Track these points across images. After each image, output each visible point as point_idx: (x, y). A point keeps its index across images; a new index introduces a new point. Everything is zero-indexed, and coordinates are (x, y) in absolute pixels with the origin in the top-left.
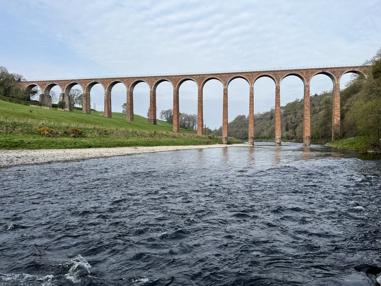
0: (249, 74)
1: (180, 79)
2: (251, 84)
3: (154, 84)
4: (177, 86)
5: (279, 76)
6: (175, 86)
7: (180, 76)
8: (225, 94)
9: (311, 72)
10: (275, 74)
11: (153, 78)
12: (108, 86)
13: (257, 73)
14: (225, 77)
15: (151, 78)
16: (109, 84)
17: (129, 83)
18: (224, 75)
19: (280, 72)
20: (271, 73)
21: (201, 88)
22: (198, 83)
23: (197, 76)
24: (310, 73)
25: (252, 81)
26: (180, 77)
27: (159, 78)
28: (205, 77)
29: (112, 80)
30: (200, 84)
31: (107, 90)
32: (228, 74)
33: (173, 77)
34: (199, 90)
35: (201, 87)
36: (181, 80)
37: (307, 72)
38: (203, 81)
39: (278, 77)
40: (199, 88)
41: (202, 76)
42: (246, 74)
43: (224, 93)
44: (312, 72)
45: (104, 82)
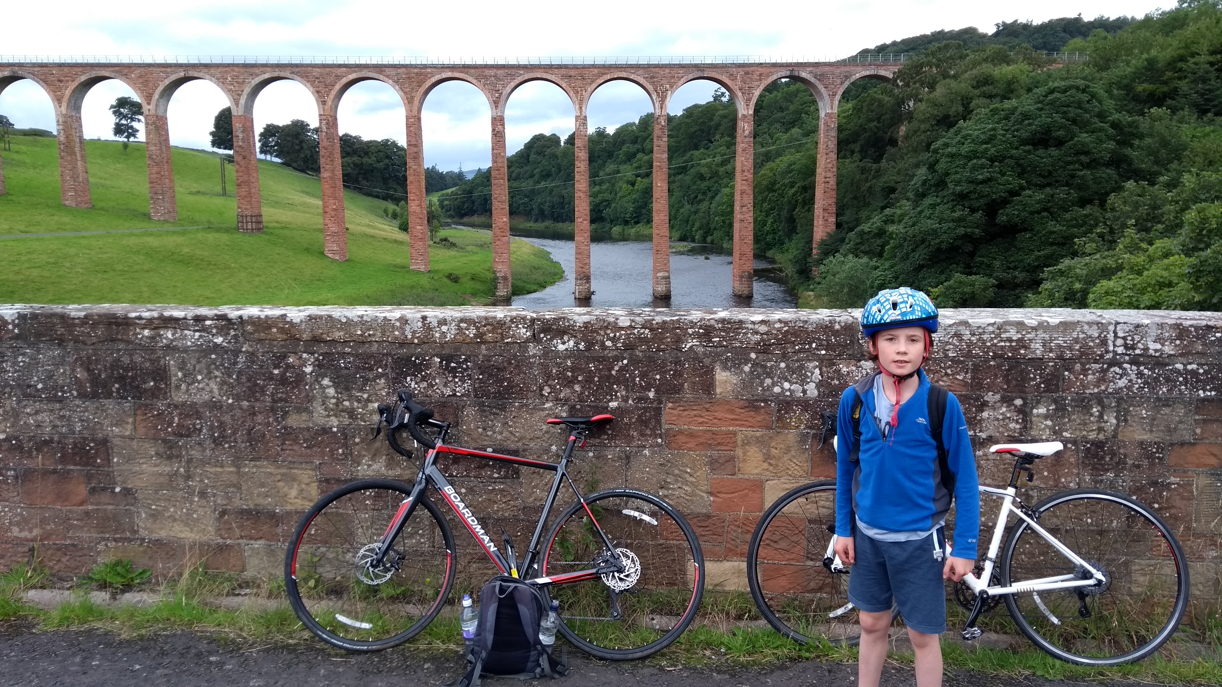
0: (572, 73)
1: (339, 77)
2: (578, 106)
3: (247, 90)
4: (329, 103)
5: (663, 82)
6: (324, 103)
7: (340, 66)
8: (496, 135)
9: (758, 73)
10: (652, 78)
11: (242, 70)
12: (68, 92)
13: (596, 71)
14: (495, 76)
15: (233, 71)
16: (73, 86)
17: (150, 85)
18: (492, 72)
19: (667, 71)
20: (641, 72)
21: (415, 113)
22: (405, 93)
23: (399, 71)
24: (755, 76)
25: (582, 94)
26: (340, 71)
27: (262, 69)
28: (426, 77)
29: (80, 69)
30: (412, 98)
31: (63, 109)
32: (503, 67)
33: (315, 69)
34: (408, 118)
35: (415, 108)
36: (344, 81)
37: (747, 73)
38: (420, 86)
39: (662, 85)
40: (409, 111)
41: (416, 71)
42: (563, 71)
43: (493, 130)
44: (761, 75)
45: (51, 78)
